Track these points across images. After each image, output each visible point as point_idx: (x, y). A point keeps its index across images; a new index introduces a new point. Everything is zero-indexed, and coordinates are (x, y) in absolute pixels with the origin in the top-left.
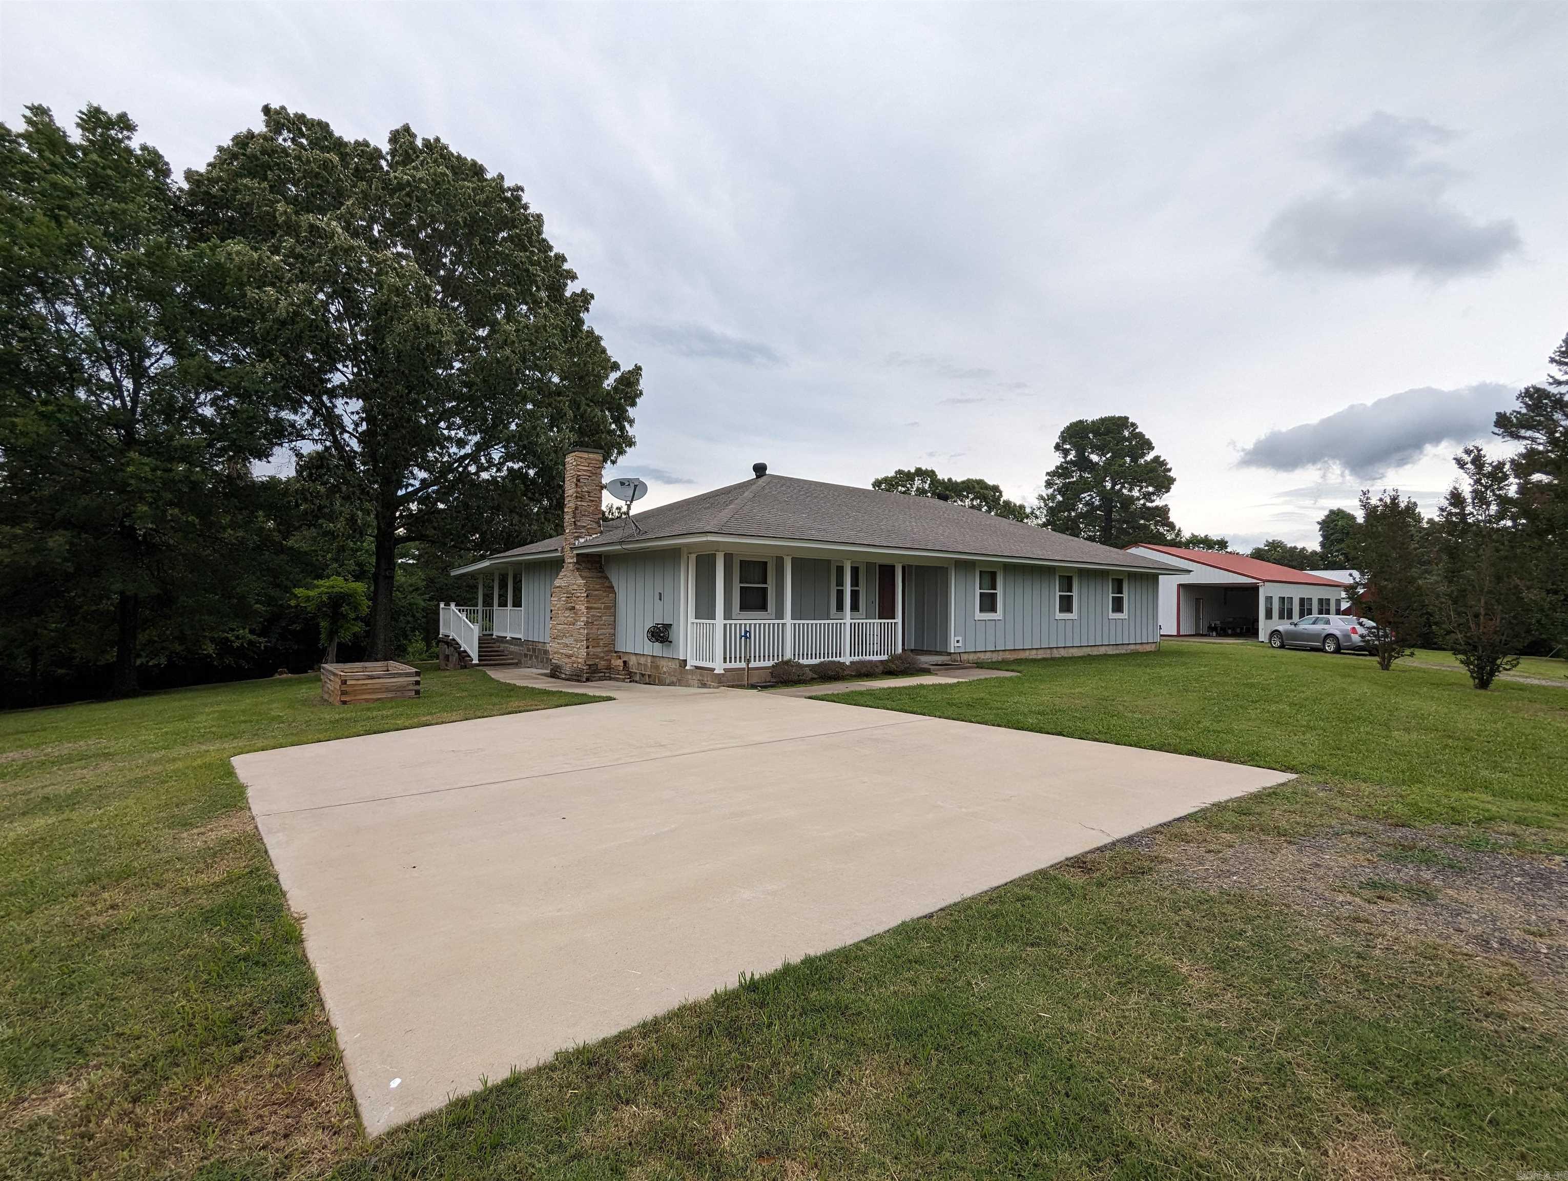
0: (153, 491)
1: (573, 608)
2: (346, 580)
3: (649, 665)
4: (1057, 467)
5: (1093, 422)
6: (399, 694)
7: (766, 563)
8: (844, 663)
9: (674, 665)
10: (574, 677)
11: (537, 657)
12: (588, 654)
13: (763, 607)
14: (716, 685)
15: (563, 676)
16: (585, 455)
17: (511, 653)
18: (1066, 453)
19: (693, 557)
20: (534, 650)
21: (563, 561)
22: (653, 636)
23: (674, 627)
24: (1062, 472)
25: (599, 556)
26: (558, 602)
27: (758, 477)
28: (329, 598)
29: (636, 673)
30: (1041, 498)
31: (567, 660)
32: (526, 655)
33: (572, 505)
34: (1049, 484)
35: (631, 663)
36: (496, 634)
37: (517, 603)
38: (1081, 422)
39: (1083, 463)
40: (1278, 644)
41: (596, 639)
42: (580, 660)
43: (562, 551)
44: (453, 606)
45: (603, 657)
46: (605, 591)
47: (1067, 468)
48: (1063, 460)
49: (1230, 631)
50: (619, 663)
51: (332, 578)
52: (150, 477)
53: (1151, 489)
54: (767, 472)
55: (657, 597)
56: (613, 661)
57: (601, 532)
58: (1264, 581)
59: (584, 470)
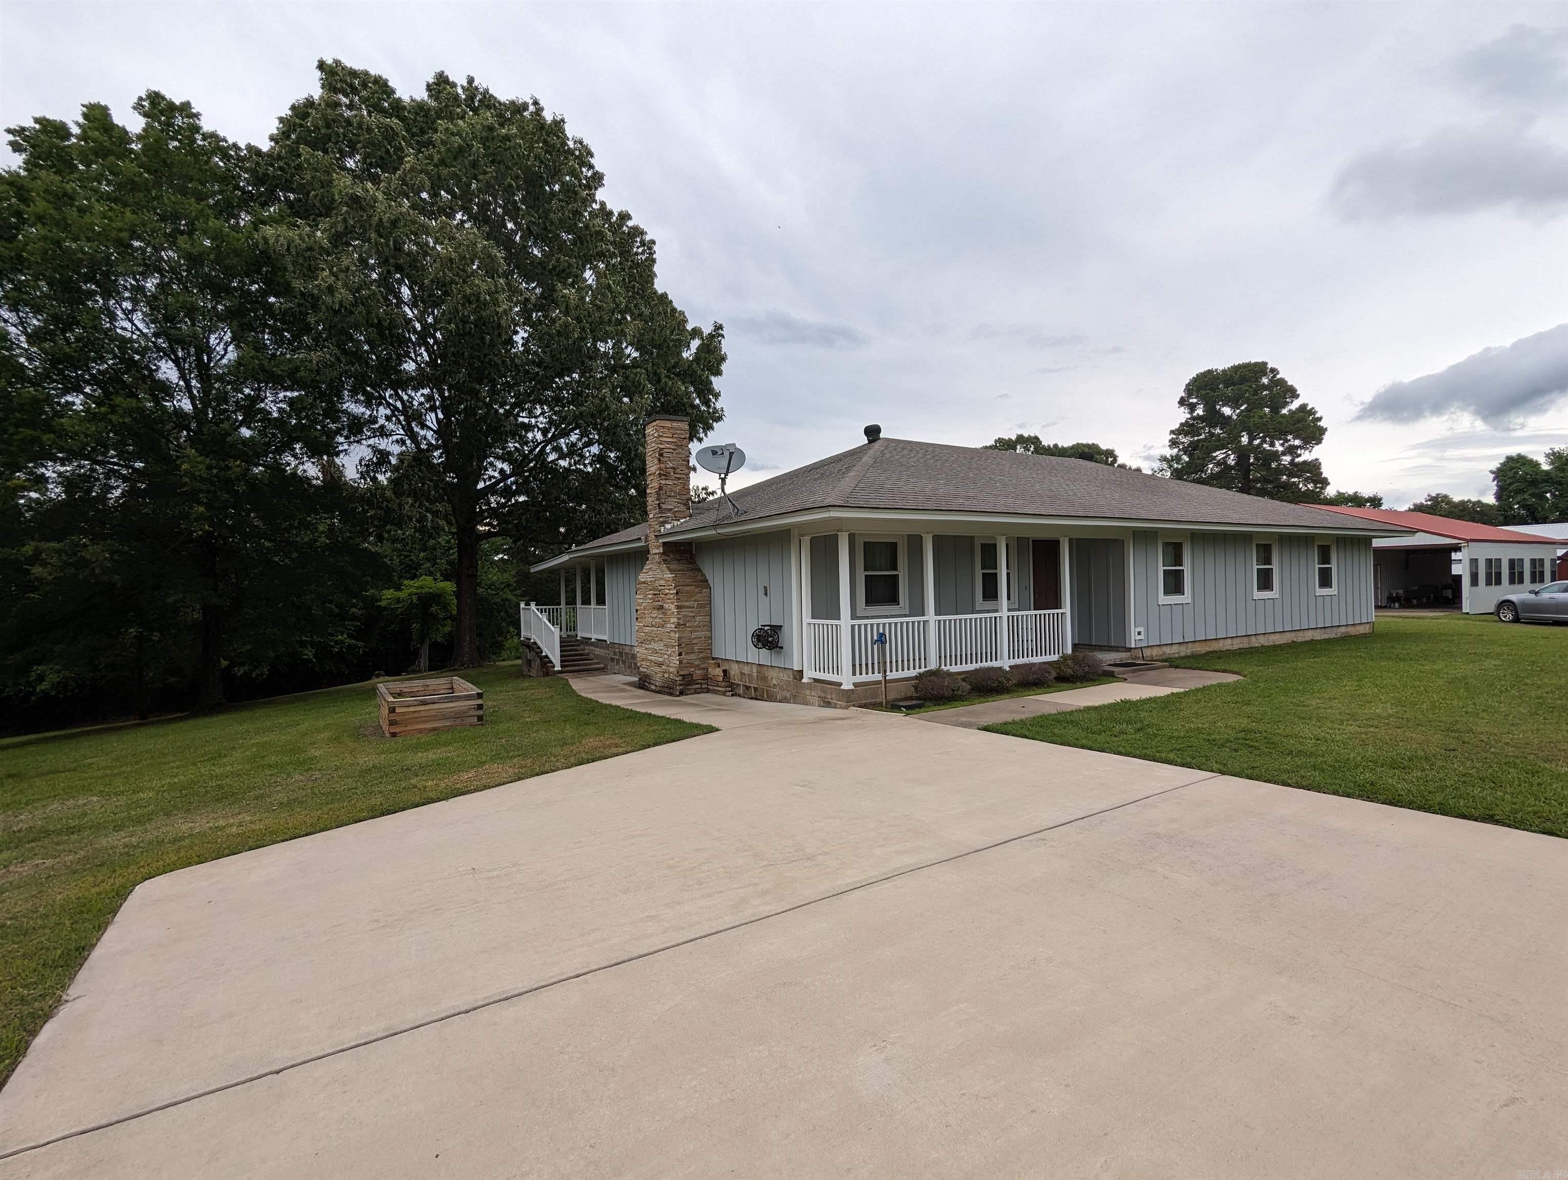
0: (208, 491)
1: (661, 607)
2: (435, 580)
3: (755, 675)
4: (1182, 425)
5: (1224, 371)
6: (458, 721)
7: (894, 546)
8: (1000, 668)
9: (786, 677)
10: (666, 690)
11: (624, 662)
12: (681, 662)
13: (893, 599)
14: (844, 704)
15: (653, 688)
16: (668, 424)
17: (597, 657)
18: (1192, 407)
19: (806, 540)
20: (621, 654)
21: (648, 552)
22: (759, 641)
23: (785, 629)
24: (1186, 429)
25: (688, 544)
26: (642, 600)
27: (870, 442)
28: (419, 599)
29: (738, 685)
30: (1164, 459)
31: (657, 669)
32: (612, 660)
33: (655, 484)
34: (1173, 443)
35: (732, 673)
36: (581, 634)
37: (601, 601)
38: (1210, 372)
39: (1213, 418)
40: (1510, 616)
41: (690, 644)
42: (671, 670)
43: (646, 541)
44: (533, 606)
45: (698, 666)
46: (697, 587)
47: (1193, 424)
48: (1189, 416)
49: (1415, 602)
50: (718, 672)
51: (422, 578)
52: (204, 475)
53: (1297, 442)
54: (882, 435)
55: (762, 591)
56: (710, 670)
57: (691, 516)
58: (1468, 541)
59: (668, 443)
